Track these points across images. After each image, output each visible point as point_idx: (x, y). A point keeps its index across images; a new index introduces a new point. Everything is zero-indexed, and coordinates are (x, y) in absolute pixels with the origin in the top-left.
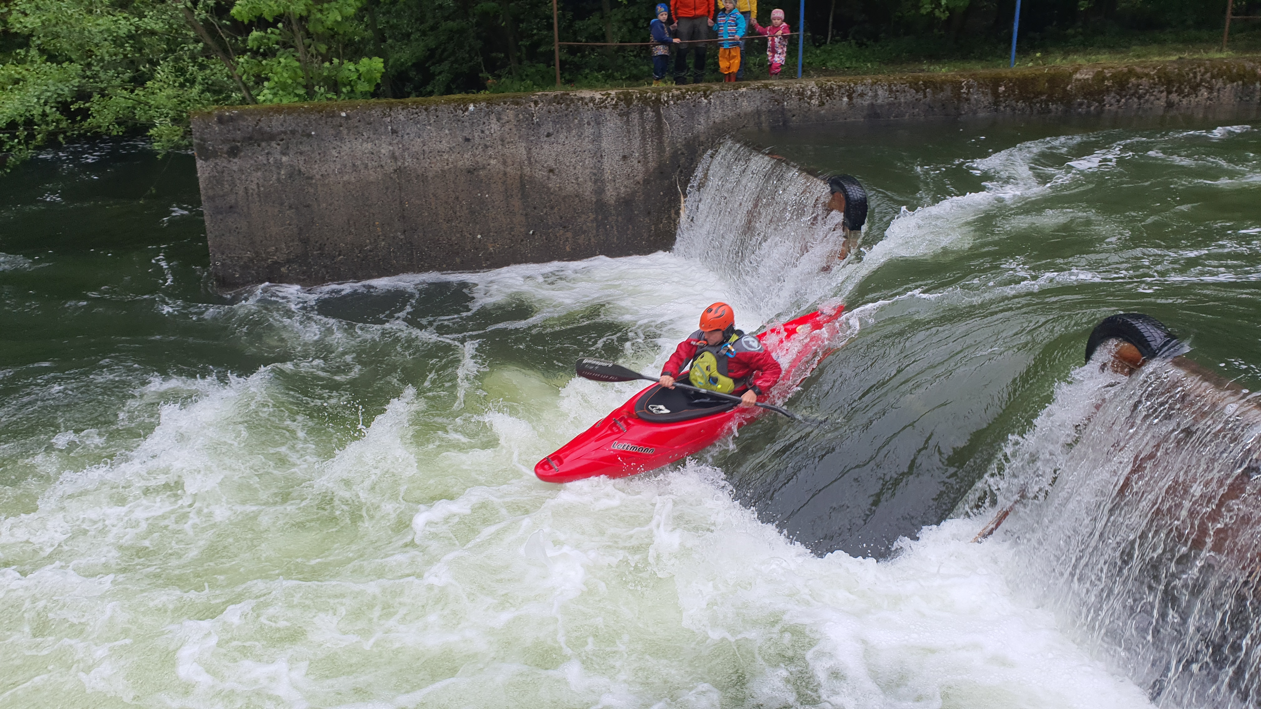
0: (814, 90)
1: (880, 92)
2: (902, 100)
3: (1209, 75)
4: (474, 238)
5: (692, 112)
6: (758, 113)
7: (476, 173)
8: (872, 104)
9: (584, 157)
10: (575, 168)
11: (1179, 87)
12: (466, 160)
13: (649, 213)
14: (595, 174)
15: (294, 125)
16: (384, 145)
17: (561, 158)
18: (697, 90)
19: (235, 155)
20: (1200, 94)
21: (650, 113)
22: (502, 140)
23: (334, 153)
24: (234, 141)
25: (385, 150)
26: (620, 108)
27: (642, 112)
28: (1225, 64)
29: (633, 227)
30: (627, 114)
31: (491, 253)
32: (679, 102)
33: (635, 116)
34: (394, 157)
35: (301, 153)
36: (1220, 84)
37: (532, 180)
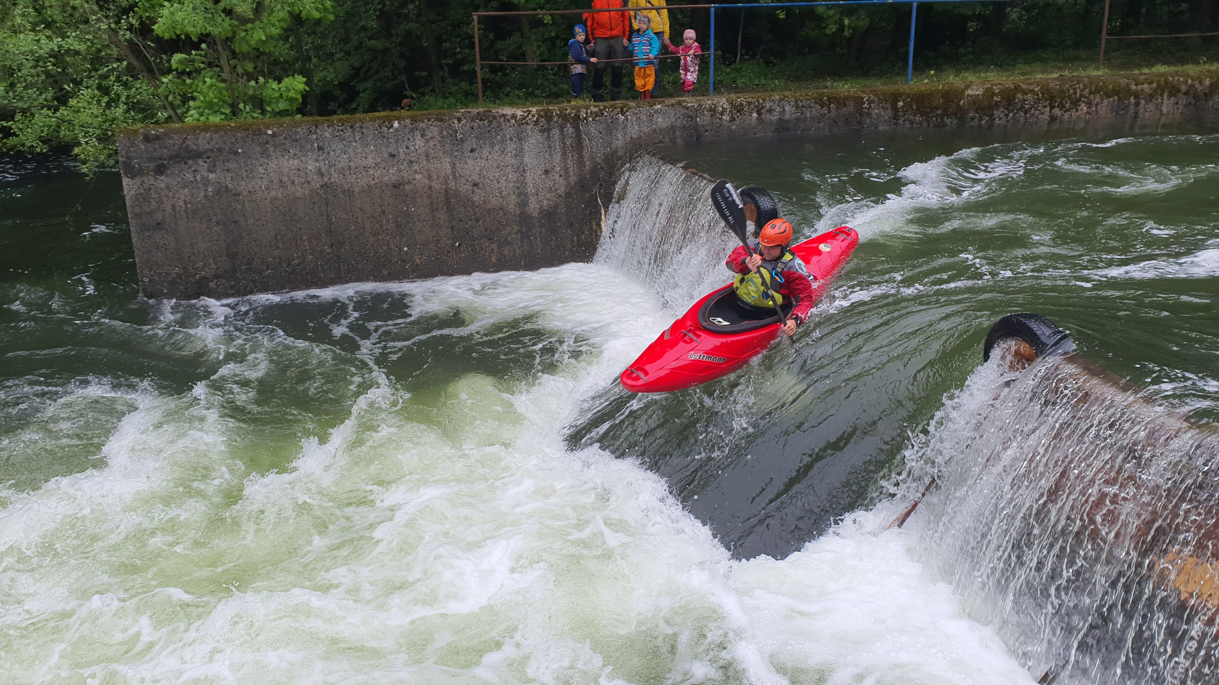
0: (725, 106)
1: (787, 108)
2: (808, 115)
3: (1087, 91)
4: (401, 250)
5: (611, 127)
6: (673, 128)
7: (401, 188)
8: (781, 120)
9: (507, 171)
10: (499, 182)
11: (1061, 102)
12: (391, 175)
13: (571, 225)
14: (518, 188)
15: (220, 143)
16: (310, 162)
17: (485, 173)
18: (614, 107)
19: (162, 173)
20: (1079, 109)
21: (570, 130)
22: (427, 156)
23: (261, 170)
24: (160, 159)
25: (311, 166)
26: (541, 124)
27: (562, 129)
28: (1102, 81)
29: (557, 238)
30: (548, 130)
31: (417, 265)
32: (597, 118)
33: (555, 132)
34: (320, 174)
35: (228, 170)
36: (1098, 99)
37: (457, 194)
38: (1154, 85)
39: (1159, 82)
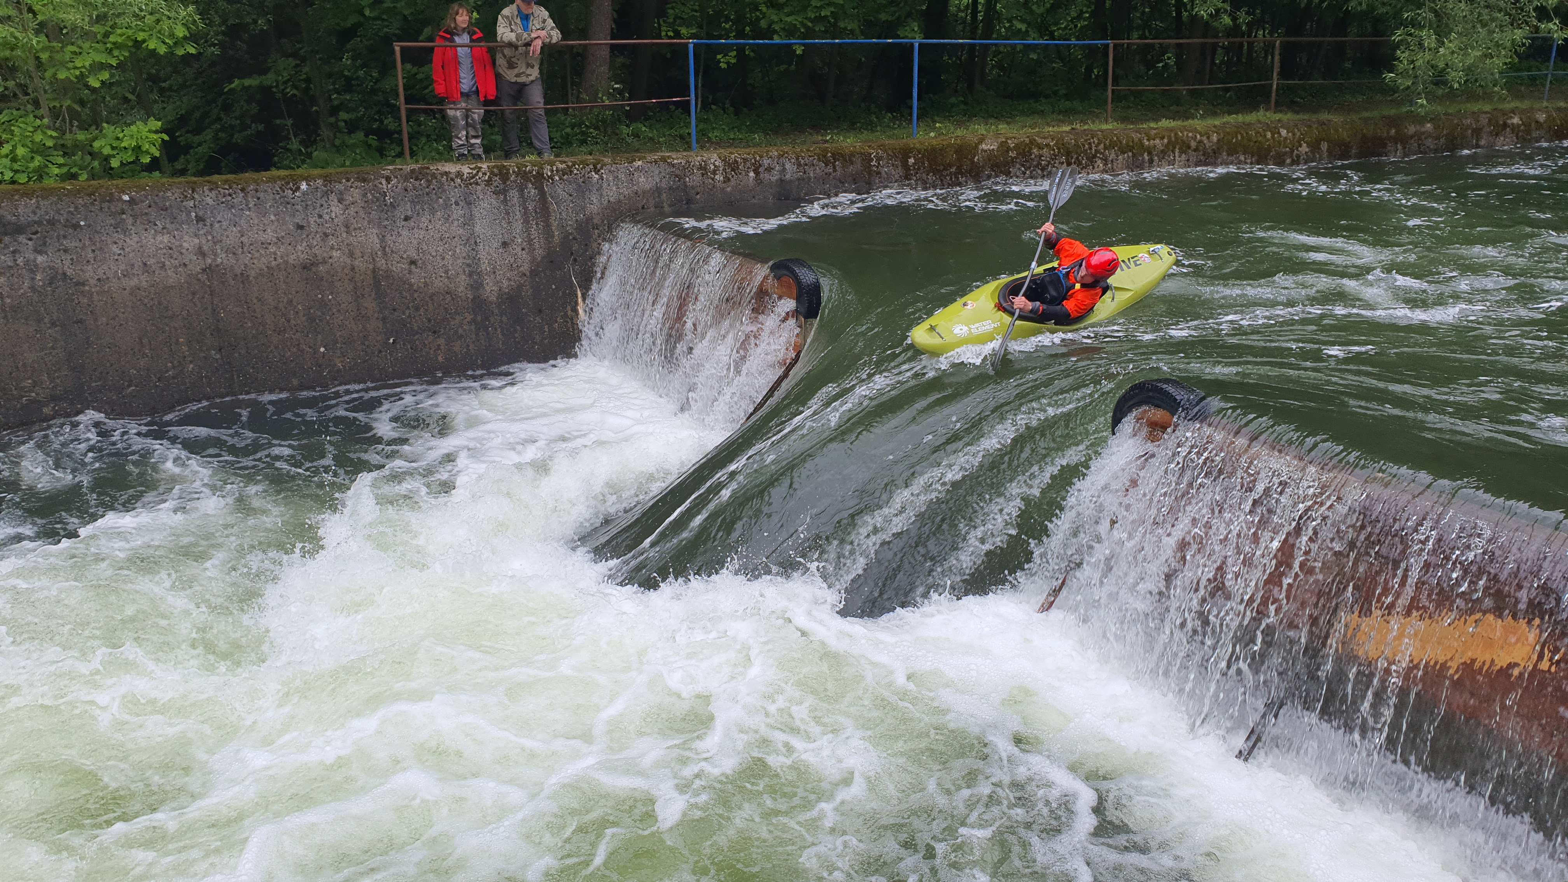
0: (717, 163)
1: (788, 166)
2: (812, 174)
4: (316, 351)
5: (583, 188)
6: (658, 190)
7: (314, 269)
8: (781, 180)
9: (454, 244)
10: (443, 259)
11: (1077, 159)
12: (299, 253)
13: (540, 311)
14: (469, 265)
15: (52, 213)
16: (186, 238)
17: (425, 247)
18: (585, 163)
20: (1095, 166)
21: (532, 191)
22: (347, 227)
23: (115, 249)
25: (189, 243)
26: (495, 184)
27: (521, 191)
28: (1114, 135)
29: (522, 328)
30: (504, 192)
31: (339, 371)
32: (565, 177)
33: (514, 195)
34: (201, 253)
35: (66, 251)
36: (1113, 156)
37: (388, 275)
38: (1166, 141)
39: (1169, 137)
